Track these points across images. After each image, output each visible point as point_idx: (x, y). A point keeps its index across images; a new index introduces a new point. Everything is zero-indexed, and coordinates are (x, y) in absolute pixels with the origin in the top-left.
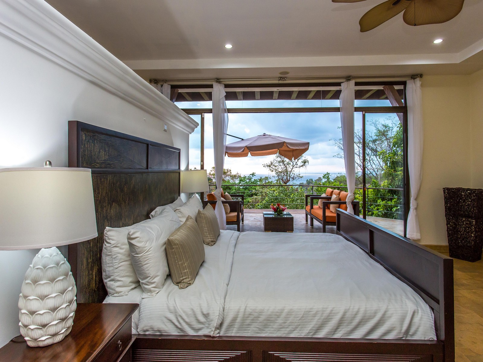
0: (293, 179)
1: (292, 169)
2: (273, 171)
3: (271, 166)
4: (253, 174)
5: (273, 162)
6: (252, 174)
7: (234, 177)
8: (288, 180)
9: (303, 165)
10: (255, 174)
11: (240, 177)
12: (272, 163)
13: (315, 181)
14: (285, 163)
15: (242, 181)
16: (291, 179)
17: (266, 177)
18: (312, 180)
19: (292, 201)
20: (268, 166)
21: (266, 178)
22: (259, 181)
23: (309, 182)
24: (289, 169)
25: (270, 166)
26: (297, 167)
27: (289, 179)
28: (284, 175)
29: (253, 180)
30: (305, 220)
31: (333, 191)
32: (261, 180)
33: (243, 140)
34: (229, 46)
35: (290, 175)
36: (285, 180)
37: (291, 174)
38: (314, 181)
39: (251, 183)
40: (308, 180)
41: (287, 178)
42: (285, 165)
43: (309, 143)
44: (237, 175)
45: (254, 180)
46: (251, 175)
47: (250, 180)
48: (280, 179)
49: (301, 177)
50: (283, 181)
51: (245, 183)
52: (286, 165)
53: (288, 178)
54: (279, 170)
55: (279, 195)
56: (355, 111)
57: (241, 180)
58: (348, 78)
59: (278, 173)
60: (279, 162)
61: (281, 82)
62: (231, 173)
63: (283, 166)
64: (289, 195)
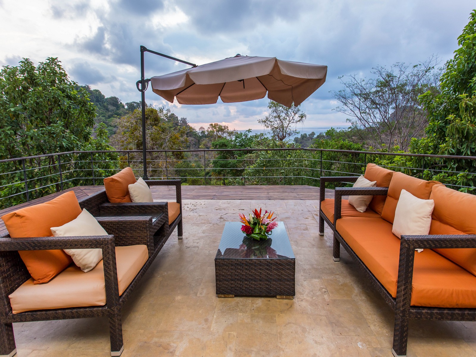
0: (289, 135)
1: (288, 124)
2: (268, 127)
3: (267, 122)
4: (249, 131)
5: (268, 117)
6: (248, 131)
7: (231, 134)
8: (283, 136)
9: (300, 120)
10: (251, 130)
11: (237, 133)
12: (267, 118)
13: (309, 135)
15: (238, 137)
16: (287, 135)
17: (261, 134)
18: (306, 134)
19: (289, 164)
20: (263, 122)
21: (262, 135)
22: (255, 138)
23: (304, 137)
24: (285, 125)
25: (265, 122)
26: (293, 123)
27: (285, 135)
28: (280, 130)
29: (249, 136)
32: (256, 137)
35: (286, 130)
36: (281, 136)
37: (287, 130)
39: (248, 139)
41: (283, 134)
42: (281, 120)
44: (234, 132)
45: (250, 136)
47: (246, 136)
48: (275, 135)
49: (298, 133)
50: (278, 137)
51: (241, 140)
52: (282, 120)
53: (284, 134)
54: (274, 126)
57: (236, 137)
59: (274, 129)
60: (275, 117)
62: (228, 130)
63: (278, 122)
64: (285, 157)
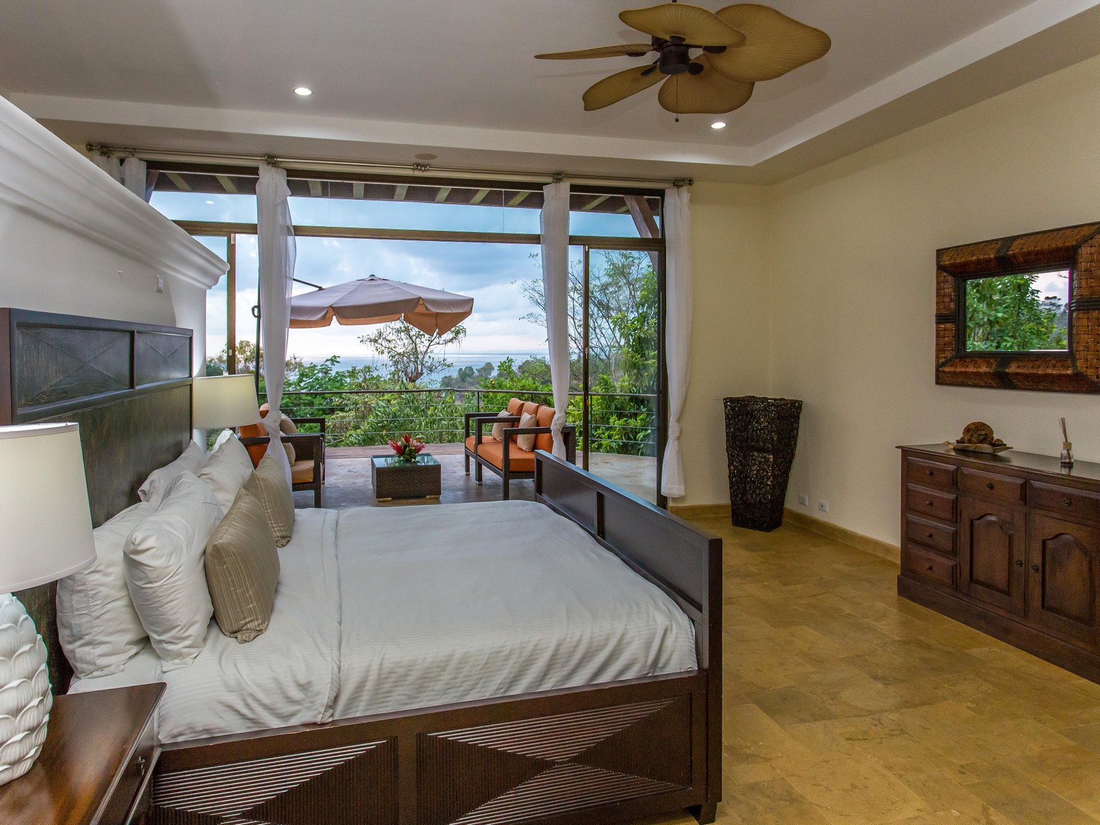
0: (431, 370)
1: (428, 347)
2: (382, 353)
3: (380, 341)
4: (334, 360)
5: (382, 331)
6: (331, 360)
8: (418, 373)
9: (452, 339)
10: (338, 359)
11: (300, 365)
12: (380, 334)
13: (479, 371)
14: (412, 334)
15: (307, 376)
16: (425, 371)
17: (366, 367)
18: (471, 369)
19: (431, 423)
20: (371, 341)
21: (368, 369)
22: (350, 376)
23: (466, 374)
24: (421, 348)
25: (376, 341)
26: (439, 344)
27: (422, 370)
28: (410, 361)
29: (333, 373)
30: (464, 469)
31: (523, 404)
32: (353, 374)
33: (321, 289)
34: (303, 92)
35: (423, 360)
36: (412, 373)
37: (425, 360)
38: (475, 371)
39: (330, 379)
40: (461, 369)
41: (416, 368)
42: (411, 338)
43: (473, 299)
44: (293, 361)
45: (337, 373)
46: (327, 360)
47: (326, 373)
48: (399, 371)
49: (449, 366)
50: (406, 374)
51: (313, 382)
52: (414, 338)
53: (420, 367)
54: (396, 349)
55: (400, 410)
56: (570, 244)
57: (302, 375)
58: (558, 177)
59: (397, 359)
60: (399, 331)
61: (417, 174)
63: (406, 341)
64: (423, 410)
